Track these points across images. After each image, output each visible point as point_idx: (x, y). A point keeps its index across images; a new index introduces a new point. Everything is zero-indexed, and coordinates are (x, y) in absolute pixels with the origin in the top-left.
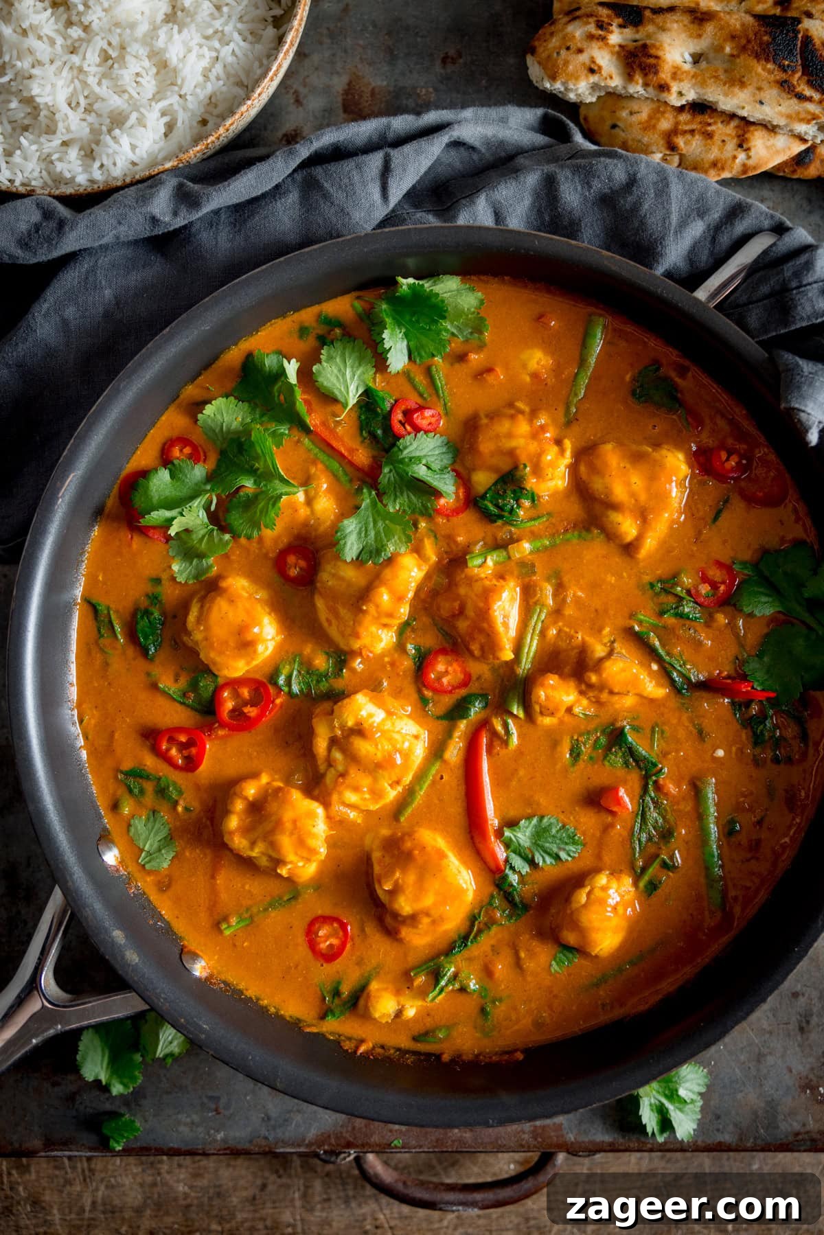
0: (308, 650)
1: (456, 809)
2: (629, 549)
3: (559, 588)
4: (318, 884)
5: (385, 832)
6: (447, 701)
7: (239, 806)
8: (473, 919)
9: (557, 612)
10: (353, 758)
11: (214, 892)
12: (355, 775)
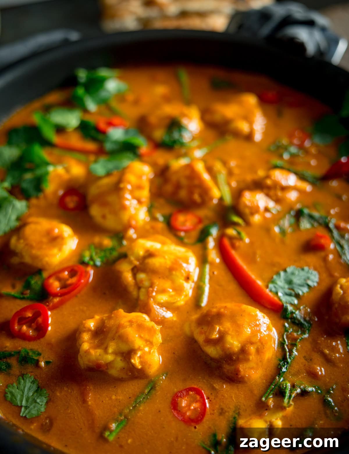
0: (97, 239)
1: (232, 286)
2: (249, 137)
3: (225, 163)
4: (165, 369)
5: (195, 317)
6: (195, 234)
7: (86, 336)
8: (282, 344)
9: (230, 173)
10: (153, 272)
11: (89, 412)
12: (159, 283)
